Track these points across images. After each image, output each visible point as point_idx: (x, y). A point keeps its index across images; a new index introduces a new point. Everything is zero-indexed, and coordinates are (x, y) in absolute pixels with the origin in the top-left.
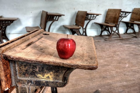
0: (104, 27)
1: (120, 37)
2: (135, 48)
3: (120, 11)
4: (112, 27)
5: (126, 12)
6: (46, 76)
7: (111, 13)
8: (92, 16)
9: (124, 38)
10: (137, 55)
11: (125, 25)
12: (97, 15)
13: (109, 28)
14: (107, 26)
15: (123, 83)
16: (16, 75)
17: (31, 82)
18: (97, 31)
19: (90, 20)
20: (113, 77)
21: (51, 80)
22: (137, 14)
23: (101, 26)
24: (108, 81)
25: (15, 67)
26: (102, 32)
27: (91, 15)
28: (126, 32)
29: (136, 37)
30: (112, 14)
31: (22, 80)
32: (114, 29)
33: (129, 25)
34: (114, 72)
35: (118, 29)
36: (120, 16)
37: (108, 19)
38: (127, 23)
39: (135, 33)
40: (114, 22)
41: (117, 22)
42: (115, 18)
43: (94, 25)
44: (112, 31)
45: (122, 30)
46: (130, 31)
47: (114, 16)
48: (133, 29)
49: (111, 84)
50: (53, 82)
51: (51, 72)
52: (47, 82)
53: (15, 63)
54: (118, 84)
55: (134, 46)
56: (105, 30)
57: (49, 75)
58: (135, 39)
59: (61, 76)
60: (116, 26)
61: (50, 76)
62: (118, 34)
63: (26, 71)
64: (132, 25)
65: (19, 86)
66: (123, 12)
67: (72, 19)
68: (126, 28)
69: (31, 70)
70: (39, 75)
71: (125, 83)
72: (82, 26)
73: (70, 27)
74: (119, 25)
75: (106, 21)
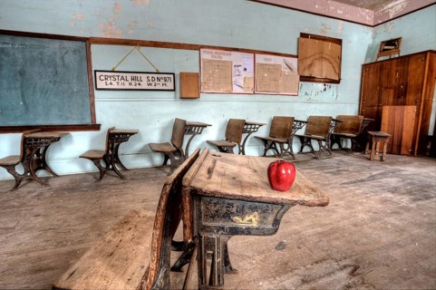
0: (269, 143)
1: (294, 159)
2: (320, 175)
3: (293, 119)
4: (281, 144)
5: (301, 122)
6: (247, 218)
7: (279, 123)
8: (249, 127)
9: (300, 160)
10: (325, 185)
11: (298, 140)
12: (260, 125)
13: (278, 145)
14: (274, 142)
15: (316, 229)
16: (200, 217)
17: (223, 228)
18: (259, 150)
19: (250, 132)
20: (300, 221)
21: (255, 225)
22: (314, 124)
23: (265, 141)
24: (294, 227)
25: (199, 206)
26: (266, 150)
27: (251, 125)
28: (301, 152)
29: (316, 158)
30: (281, 125)
31: (209, 227)
32: (286, 146)
33: (305, 141)
34: (299, 212)
35: (290, 147)
36: (293, 128)
37: (274, 131)
38: (301, 138)
39: (313, 151)
40: (284, 136)
41: (290, 135)
42: (285, 130)
43: (254, 139)
44: (282, 149)
45: (296, 148)
46: (306, 149)
47: (283, 127)
48: (310, 146)
49: (299, 232)
50: (257, 229)
51: (256, 213)
52: (248, 228)
53: (200, 200)
54: (310, 231)
55: (317, 173)
56: (271, 148)
57: (251, 217)
58: (315, 161)
59: (271, 218)
60: (287, 143)
61: (254, 219)
62: (291, 153)
63: (217, 211)
64: (309, 139)
65: (204, 235)
66: (297, 121)
67: (220, 130)
68: (301, 145)
69: (225, 210)
70: (236, 218)
71: (320, 230)
72: (239, 143)
73: (219, 144)
74: (291, 140)
75: (272, 134)
